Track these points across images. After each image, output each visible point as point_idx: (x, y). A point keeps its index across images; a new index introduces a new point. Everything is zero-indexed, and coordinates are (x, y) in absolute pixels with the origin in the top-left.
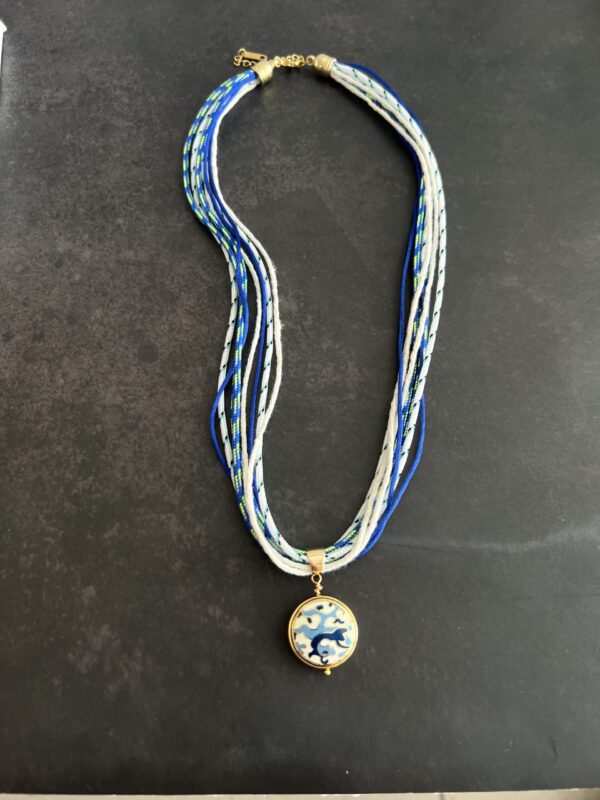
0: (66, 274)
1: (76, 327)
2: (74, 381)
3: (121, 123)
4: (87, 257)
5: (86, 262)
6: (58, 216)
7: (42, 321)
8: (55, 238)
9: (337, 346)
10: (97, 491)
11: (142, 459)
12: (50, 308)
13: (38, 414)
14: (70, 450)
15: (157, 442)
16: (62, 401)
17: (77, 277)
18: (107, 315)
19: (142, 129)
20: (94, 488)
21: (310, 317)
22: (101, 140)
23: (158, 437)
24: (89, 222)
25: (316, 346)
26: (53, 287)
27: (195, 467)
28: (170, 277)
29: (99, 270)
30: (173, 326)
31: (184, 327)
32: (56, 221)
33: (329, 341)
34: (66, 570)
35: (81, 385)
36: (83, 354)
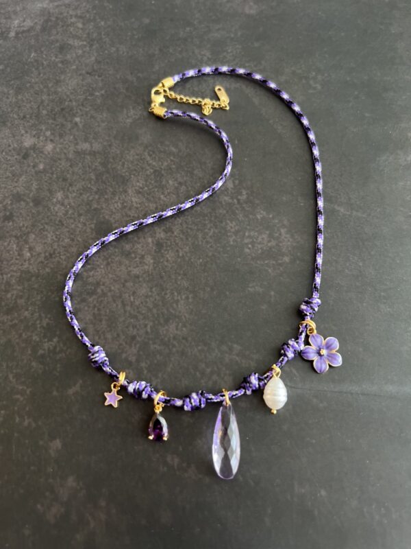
0: (32, 164)
1: (41, 209)
2: (39, 254)
3: (77, 43)
4: (50, 150)
5: (49, 154)
6: (24, 117)
7: (11, 204)
8: (22, 135)
9: (271, 216)
10: (61, 351)
11: (101, 321)
12: (18, 192)
13: (8, 283)
14: (37, 315)
15: (115, 305)
16: (29, 272)
17: (41, 167)
18: (67, 197)
19: (94, 47)
20: (58, 349)
21: (244, 192)
22: (60, 56)
23: (114, 301)
24: (50, 121)
25: (251, 216)
26: (21, 175)
27: (149, 326)
28: (121, 163)
29: (60, 159)
30: (125, 204)
31: (135, 205)
32: (22, 122)
33: (262, 212)
34: (34, 425)
35: (46, 257)
36: (47, 231)
